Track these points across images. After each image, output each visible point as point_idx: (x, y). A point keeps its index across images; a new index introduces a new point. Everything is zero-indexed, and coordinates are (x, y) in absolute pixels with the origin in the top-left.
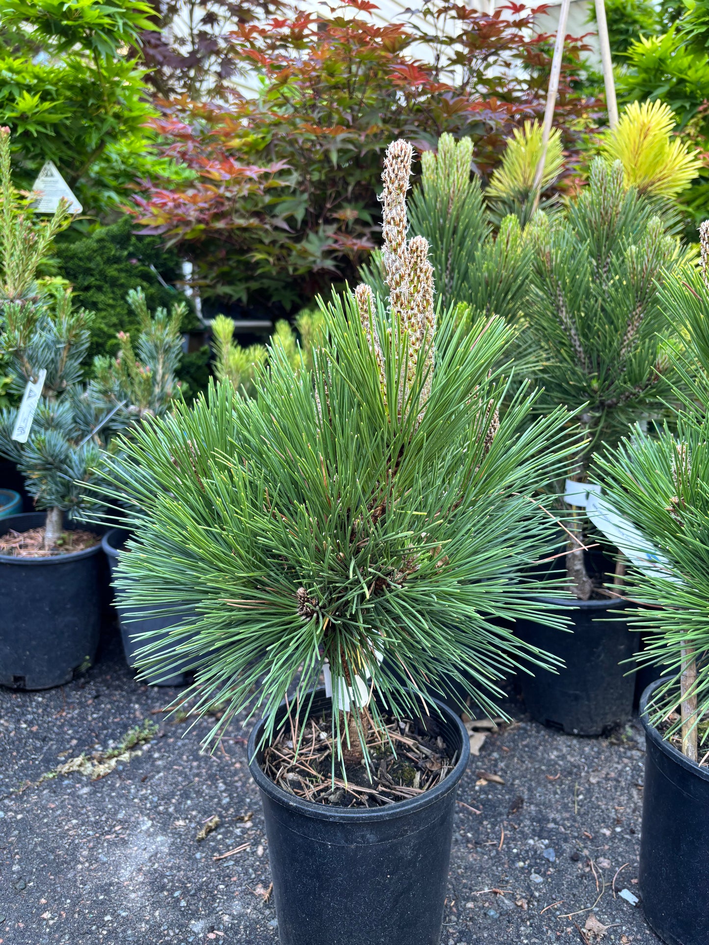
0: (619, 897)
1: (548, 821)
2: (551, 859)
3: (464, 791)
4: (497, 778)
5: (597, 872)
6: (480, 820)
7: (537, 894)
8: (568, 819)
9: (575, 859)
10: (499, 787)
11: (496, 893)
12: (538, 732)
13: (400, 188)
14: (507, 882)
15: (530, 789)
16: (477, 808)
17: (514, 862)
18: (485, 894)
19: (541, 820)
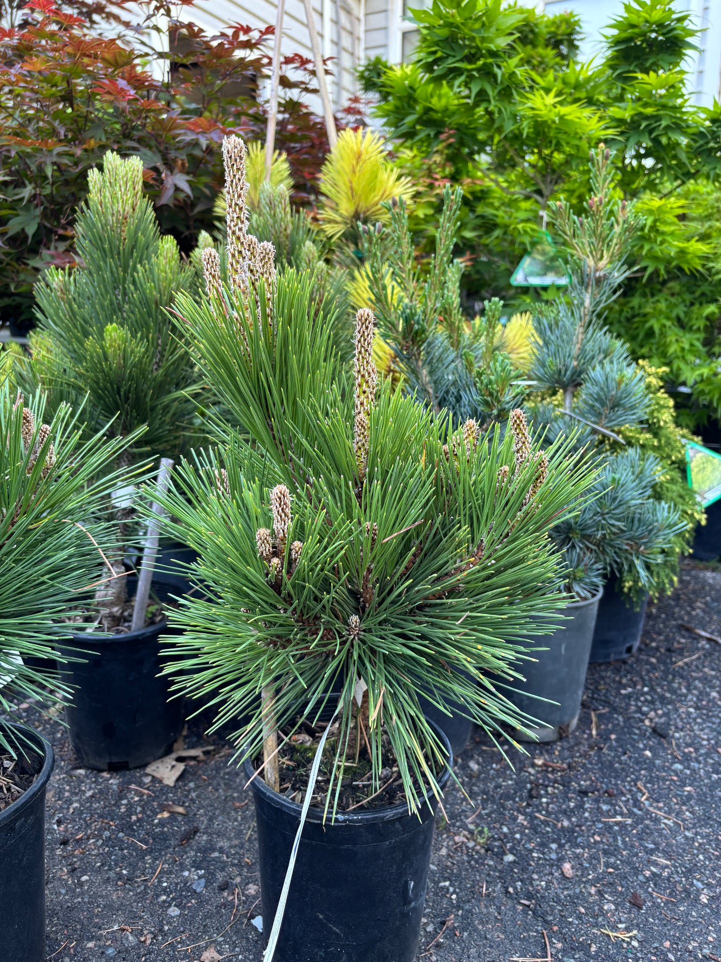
0: (249, 924)
1: (214, 850)
2: (198, 890)
3: (140, 826)
4: (181, 810)
5: (239, 900)
6: (142, 854)
7: (166, 928)
8: (235, 846)
9: (224, 887)
10: (180, 818)
11: (123, 930)
14: (141, 918)
15: (211, 820)
16: (146, 843)
17: (158, 896)
18: (114, 932)
19: (210, 848)
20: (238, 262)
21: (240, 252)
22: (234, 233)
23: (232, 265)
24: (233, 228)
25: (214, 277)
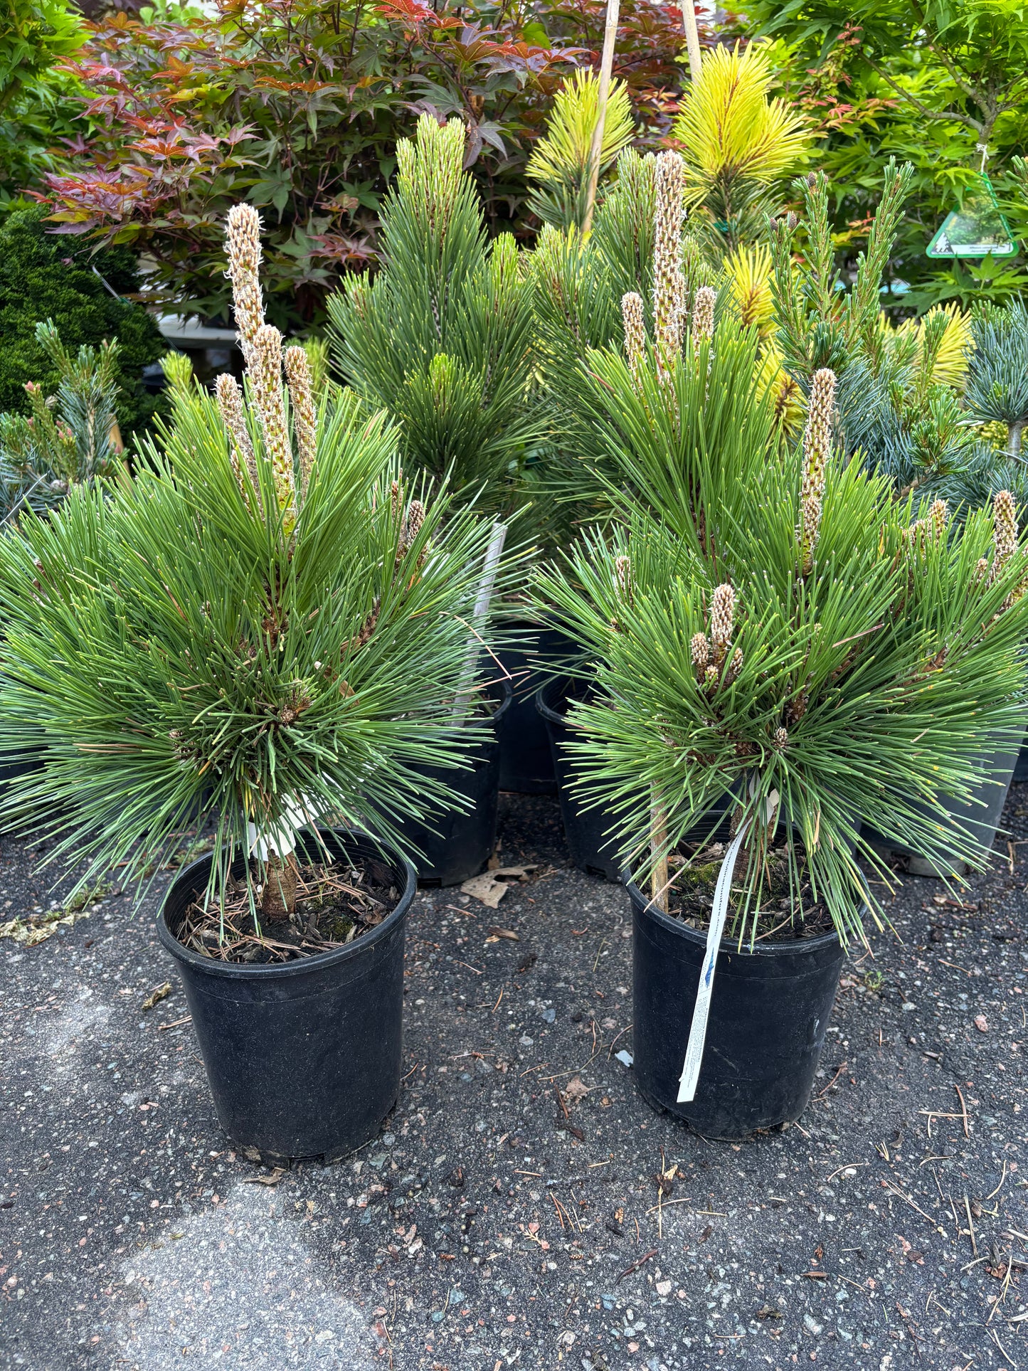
0: (613, 1058)
1: (559, 980)
2: (549, 1021)
3: (468, 950)
4: (512, 934)
5: (598, 1033)
6: (478, 981)
7: (522, 1057)
8: (582, 977)
9: (577, 1019)
10: (512, 944)
11: (475, 1057)
12: (577, 880)
13: (247, 264)
14: (492, 1045)
15: (548, 947)
16: (480, 968)
17: (505, 1024)
18: (464, 1058)
19: (551, 978)
20: (667, 310)
21: (670, 298)
22: (664, 274)
23: (659, 314)
24: (664, 269)
25: (636, 328)
